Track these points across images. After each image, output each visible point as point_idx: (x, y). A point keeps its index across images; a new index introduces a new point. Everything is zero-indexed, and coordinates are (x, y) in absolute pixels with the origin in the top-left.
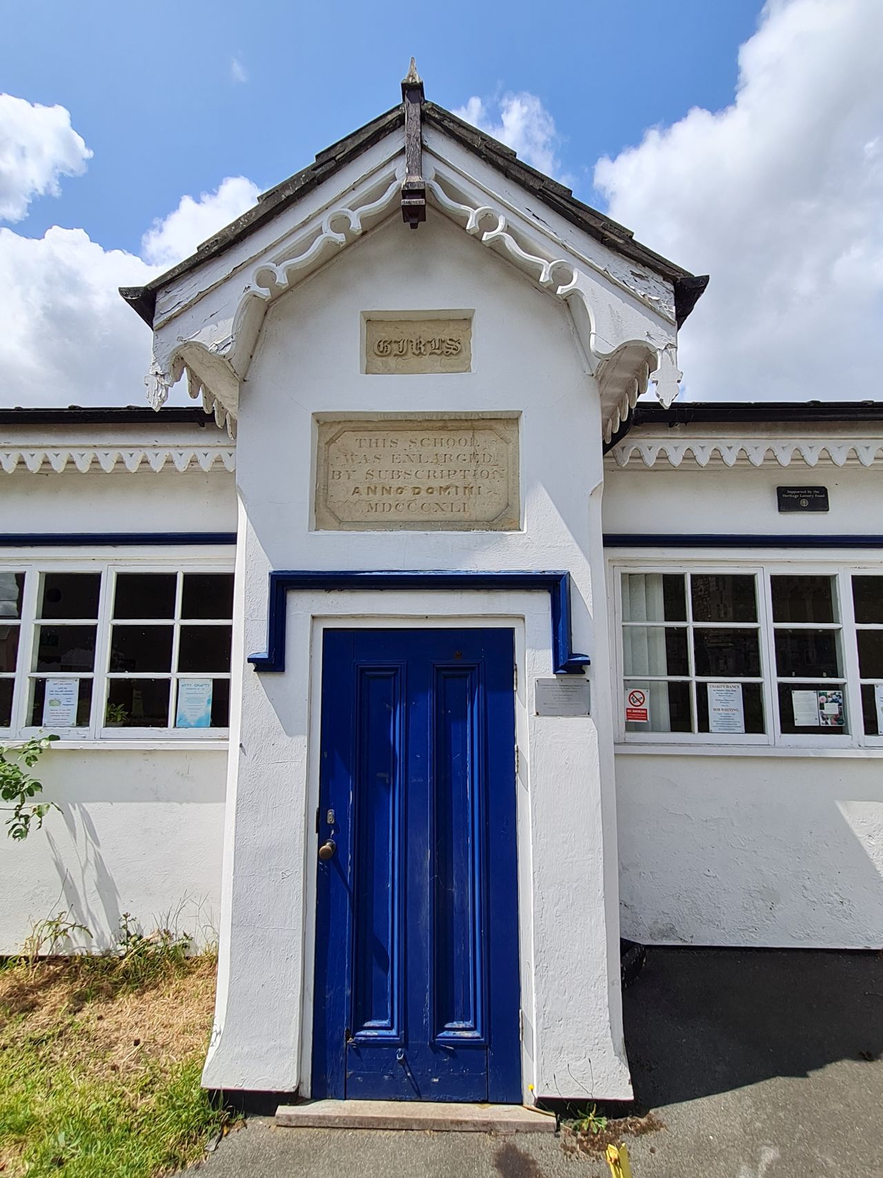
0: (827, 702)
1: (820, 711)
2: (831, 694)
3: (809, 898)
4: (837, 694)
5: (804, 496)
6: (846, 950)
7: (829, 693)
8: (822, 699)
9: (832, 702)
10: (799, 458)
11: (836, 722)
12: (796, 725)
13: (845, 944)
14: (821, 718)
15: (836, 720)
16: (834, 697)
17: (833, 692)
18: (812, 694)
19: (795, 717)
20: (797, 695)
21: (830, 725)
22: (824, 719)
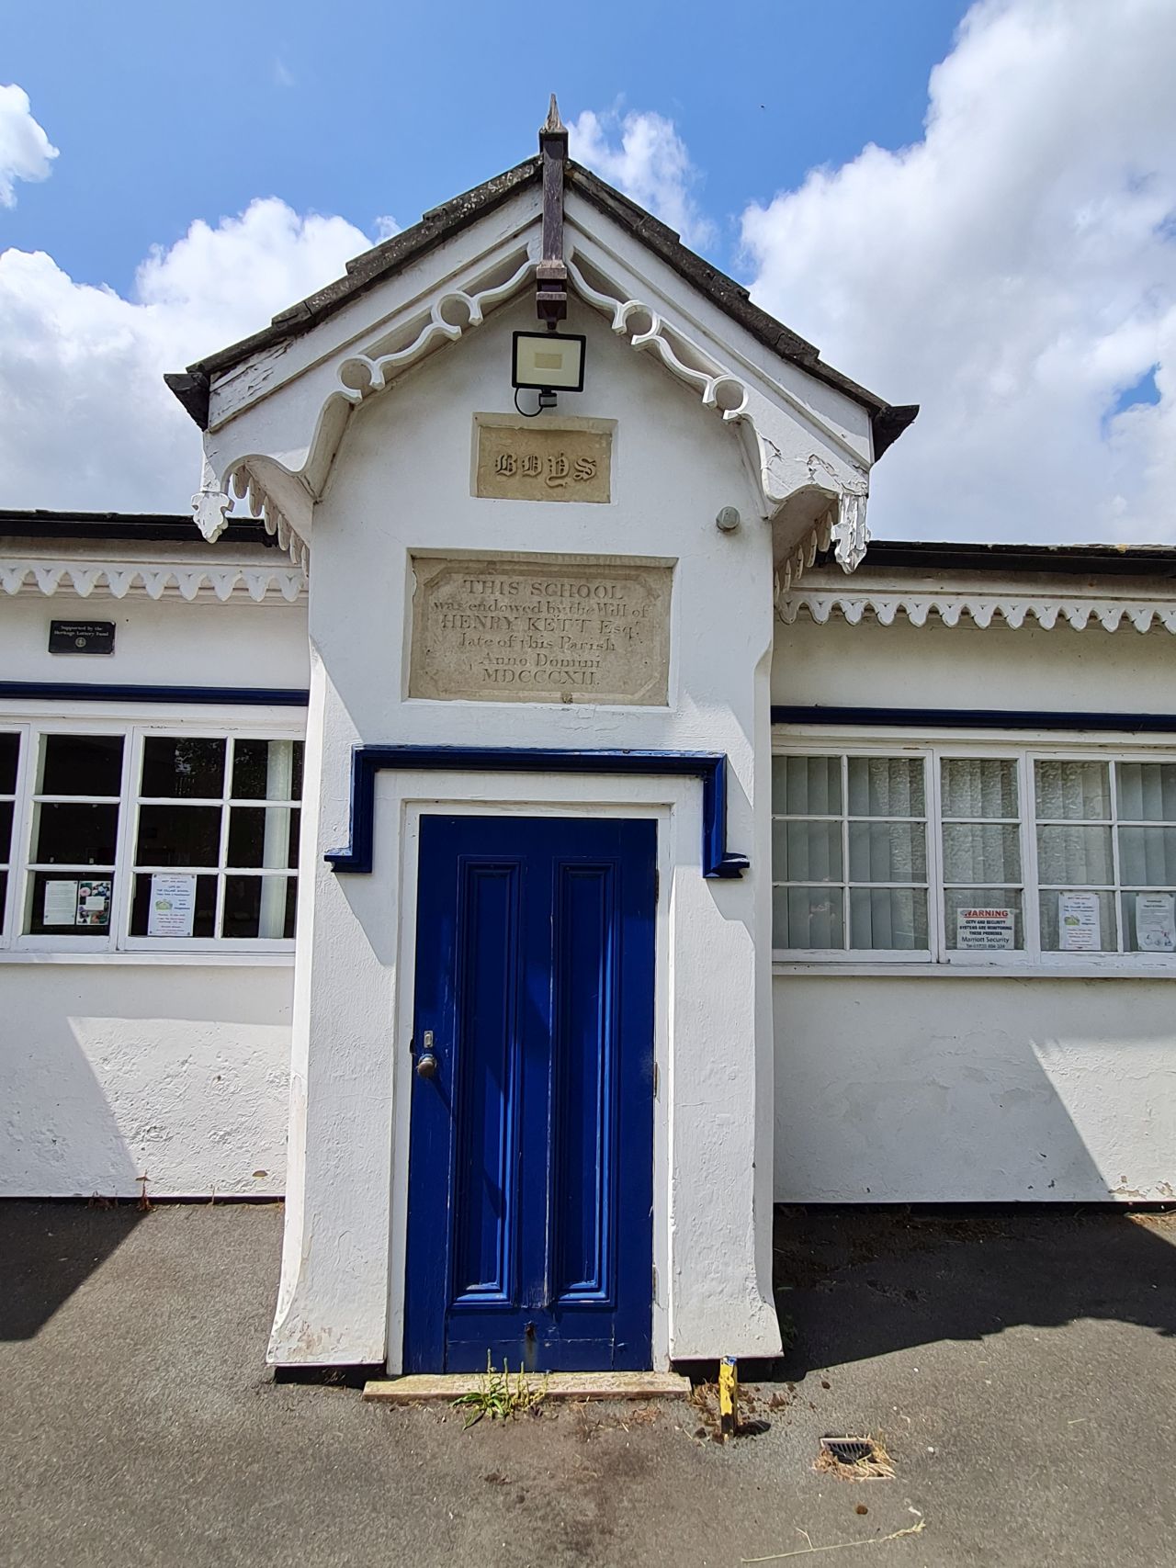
0: (90, 895)
1: (79, 906)
2: (98, 886)
3: (15, 1136)
4: (104, 885)
5: (82, 634)
6: (50, 1198)
7: (95, 883)
8: (85, 892)
9: (96, 895)
10: (66, 584)
11: (97, 920)
12: (45, 923)
13: (51, 1192)
14: (78, 915)
15: (98, 917)
16: (101, 889)
17: (100, 882)
18: (72, 885)
19: (45, 914)
20: (51, 886)
21: (89, 923)
22: (82, 916)
